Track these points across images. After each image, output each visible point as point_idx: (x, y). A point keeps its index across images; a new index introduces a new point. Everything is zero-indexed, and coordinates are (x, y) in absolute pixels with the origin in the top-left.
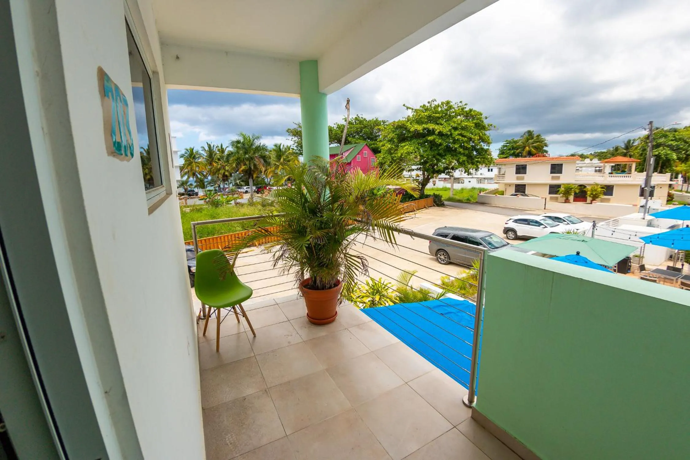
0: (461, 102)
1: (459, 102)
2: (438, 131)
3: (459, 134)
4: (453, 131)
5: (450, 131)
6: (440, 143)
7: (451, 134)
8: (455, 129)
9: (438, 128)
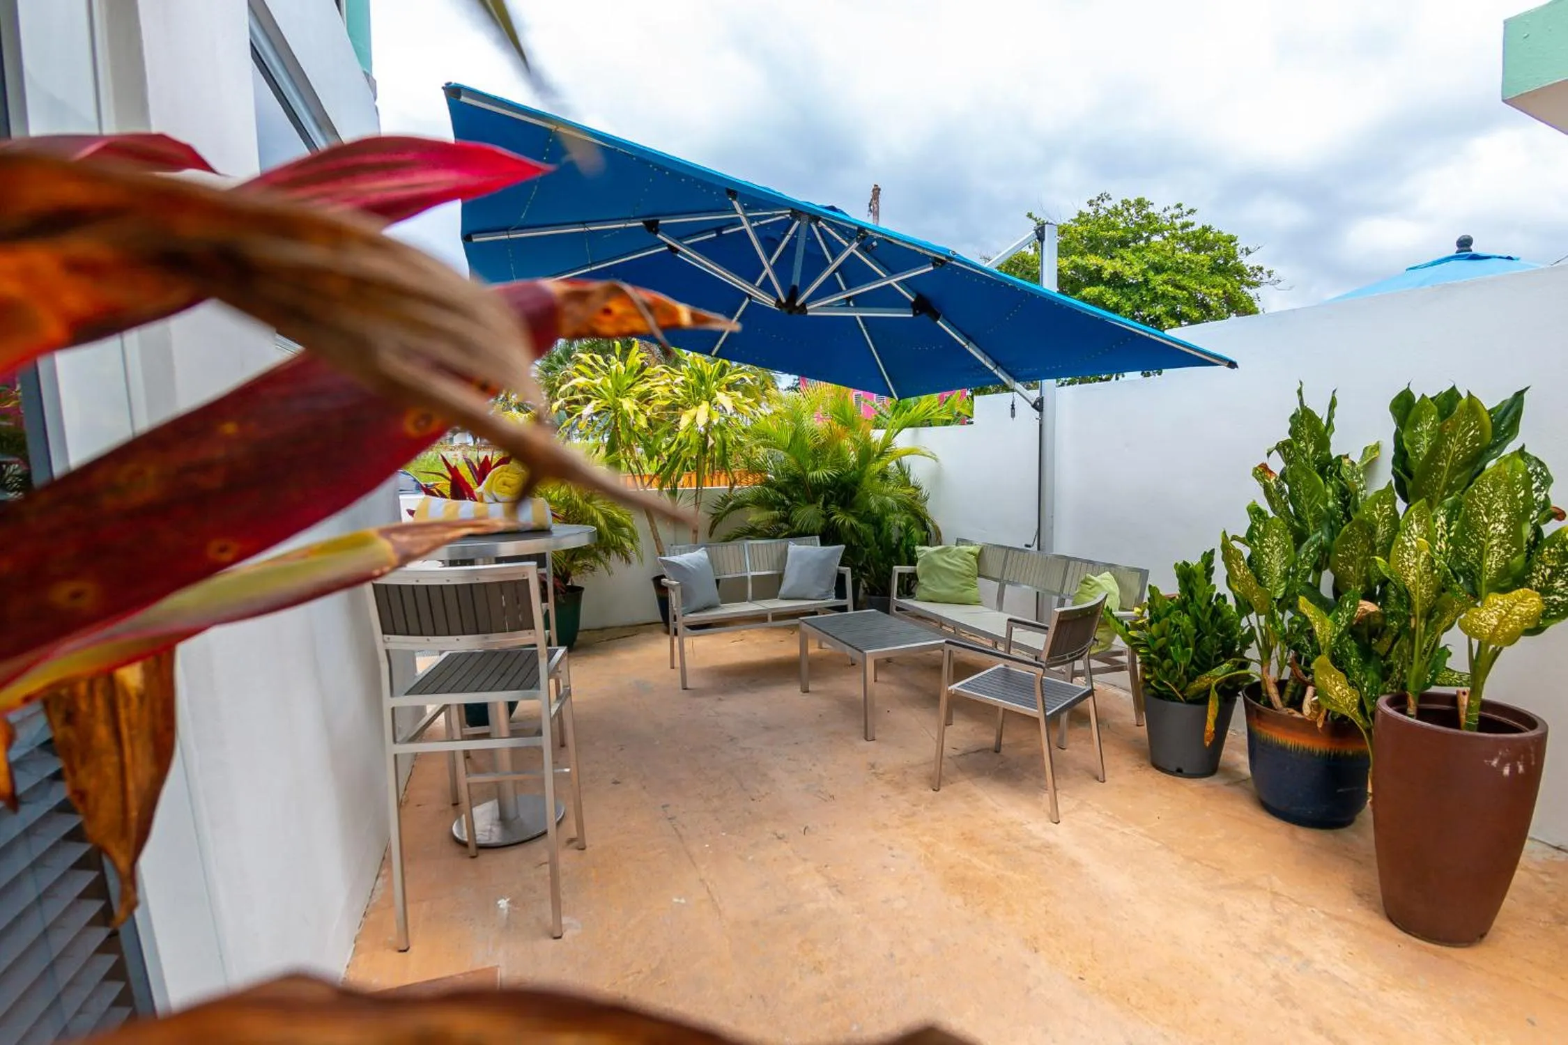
0: (1179, 206)
1: (1172, 206)
2: (1110, 270)
3: (1166, 283)
4: (1151, 274)
5: (1144, 272)
6: (1117, 304)
7: (1146, 281)
8: (1158, 269)
9: (1109, 267)
